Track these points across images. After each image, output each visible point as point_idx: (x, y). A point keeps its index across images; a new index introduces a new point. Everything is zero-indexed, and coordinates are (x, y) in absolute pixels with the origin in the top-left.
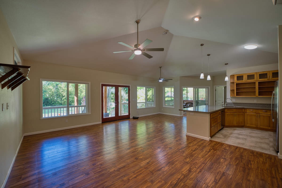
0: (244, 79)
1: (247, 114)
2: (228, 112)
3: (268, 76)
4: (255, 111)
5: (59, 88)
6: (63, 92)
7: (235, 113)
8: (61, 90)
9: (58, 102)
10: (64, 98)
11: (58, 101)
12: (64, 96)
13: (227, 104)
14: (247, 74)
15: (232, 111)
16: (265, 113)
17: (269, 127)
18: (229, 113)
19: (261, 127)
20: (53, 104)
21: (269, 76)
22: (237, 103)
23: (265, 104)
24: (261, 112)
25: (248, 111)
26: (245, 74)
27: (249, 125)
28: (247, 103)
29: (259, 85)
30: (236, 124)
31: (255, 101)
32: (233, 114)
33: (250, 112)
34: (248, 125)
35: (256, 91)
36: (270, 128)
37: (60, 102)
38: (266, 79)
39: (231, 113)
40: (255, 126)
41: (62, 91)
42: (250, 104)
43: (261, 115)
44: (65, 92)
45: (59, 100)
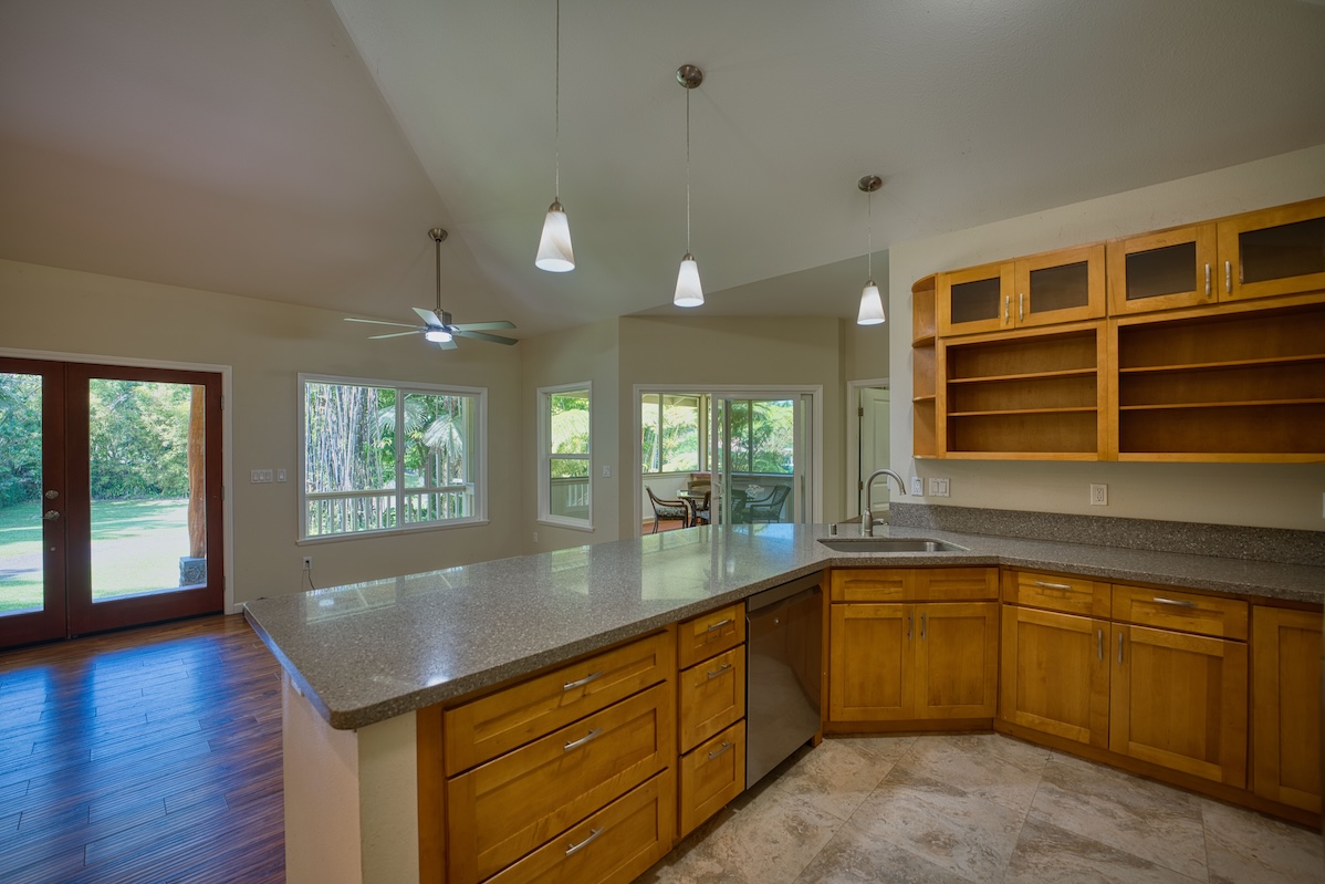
0: (1004, 312)
1: (1022, 614)
2: (859, 597)
3: (1204, 267)
4: (1089, 599)
5: (139, 403)
6: (163, 426)
7: (919, 610)
8: (150, 415)
9: (135, 478)
10: (168, 457)
11: (135, 474)
12: (169, 448)
13: (872, 524)
14: (1027, 259)
15: (895, 592)
16: (1177, 622)
17: (1212, 757)
18: (867, 611)
19: (1138, 749)
20: (105, 487)
21: (1215, 271)
22: (956, 510)
23: (1176, 524)
24: (1136, 612)
25: (1028, 590)
26: (1015, 261)
27: (1037, 719)
28: (1029, 514)
29: (1124, 357)
30: (923, 711)
31: (1093, 500)
32: (900, 615)
33: (1040, 600)
34: (1026, 719)
35: (1100, 408)
36: (1214, 773)
37: (146, 476)
38: (1184, 298)
39: (885, 611)
40: (1084, 737)
41: (155, 417)
42: (1055, 518)
43: (1137, 634)
44: (171, 425)
45: (142, 468)
